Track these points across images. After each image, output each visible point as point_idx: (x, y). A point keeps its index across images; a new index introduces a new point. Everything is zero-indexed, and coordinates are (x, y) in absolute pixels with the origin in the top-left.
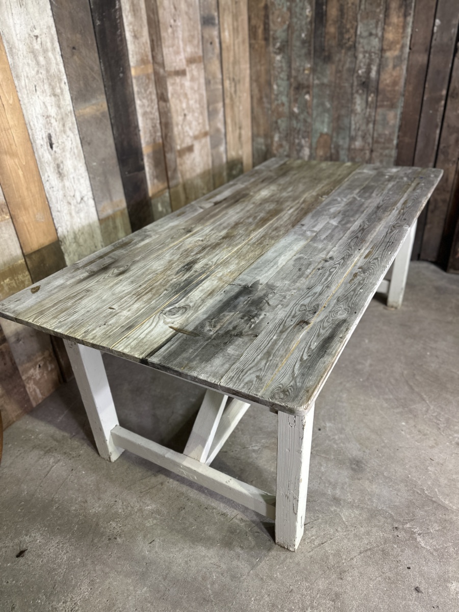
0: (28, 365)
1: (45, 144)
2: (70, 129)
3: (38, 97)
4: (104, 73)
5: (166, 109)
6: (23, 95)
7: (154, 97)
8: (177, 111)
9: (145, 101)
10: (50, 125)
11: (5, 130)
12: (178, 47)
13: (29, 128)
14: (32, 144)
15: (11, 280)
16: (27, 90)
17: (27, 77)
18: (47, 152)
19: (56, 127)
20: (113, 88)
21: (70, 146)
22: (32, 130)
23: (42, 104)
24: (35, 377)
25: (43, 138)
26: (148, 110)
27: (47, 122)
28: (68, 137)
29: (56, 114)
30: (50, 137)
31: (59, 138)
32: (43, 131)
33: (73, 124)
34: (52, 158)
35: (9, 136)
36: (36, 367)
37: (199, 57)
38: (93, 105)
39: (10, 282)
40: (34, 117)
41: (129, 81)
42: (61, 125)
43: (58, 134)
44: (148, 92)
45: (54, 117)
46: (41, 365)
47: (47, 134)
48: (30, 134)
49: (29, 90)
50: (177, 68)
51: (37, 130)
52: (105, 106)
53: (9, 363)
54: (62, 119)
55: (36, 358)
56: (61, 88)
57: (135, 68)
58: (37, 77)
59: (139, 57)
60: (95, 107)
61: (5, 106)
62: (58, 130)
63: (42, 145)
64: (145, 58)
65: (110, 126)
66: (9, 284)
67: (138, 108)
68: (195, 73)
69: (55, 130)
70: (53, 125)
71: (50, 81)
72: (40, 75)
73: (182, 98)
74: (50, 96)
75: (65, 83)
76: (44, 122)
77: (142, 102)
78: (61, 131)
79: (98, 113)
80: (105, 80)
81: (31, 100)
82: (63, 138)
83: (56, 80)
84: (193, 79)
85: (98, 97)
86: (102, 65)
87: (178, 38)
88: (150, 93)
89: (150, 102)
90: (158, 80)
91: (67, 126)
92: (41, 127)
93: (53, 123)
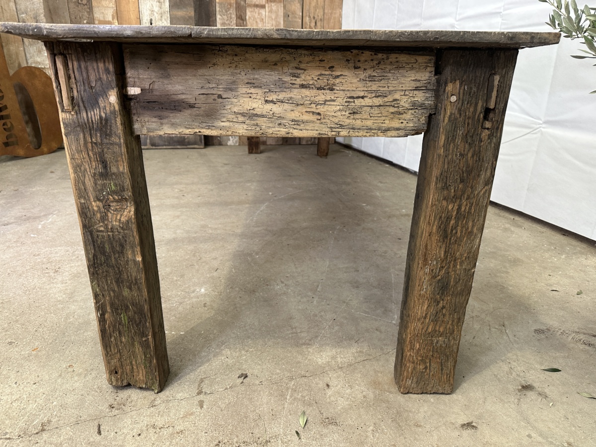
1: (148, 22)
2: (165, 20)
5: (242, 25)
7: (234, 16)
9: (225, 17)
10: (153, 15)
11: (127, 11)
13: (140, 13)
14: (140, 21)
20: (200, 6)
22: (142, 14)
23: (151, 5)
25: (147, 19)
26: (227, 22)
27: (152, 13)
28: (163, 23)
29: (158, 11)
30: (151, 20)
31: (157, 22)
32: (148, 17)
33: (167, 17)
35: (129, 15)
38: (184, 11)
40: (145, 10)
41: (214, 4)
42: (160, 16)
44: (228, 13)
45: (156, 12)
48: (141, 16)
50: (257, 3)
51: (145, 16)
52: (192, 14)
54: (161, 14)
60: (185, 13)
62: (157, 18)
63: (146, 22)
67: (218, 19)
68: (274, 8)
69: (155, 18)
73: (258, 20)
76: (150, 12)
77: (223, 17)
78: (159, 19)
79: (186, 16)
82: (160, 22)
84: (271, 11)
85: (188, 8)
88: (231, 14)
89: (229, 18)
90: (238, 7)
91: (164, 18)
92: (148, 15)
93: (155, 14)
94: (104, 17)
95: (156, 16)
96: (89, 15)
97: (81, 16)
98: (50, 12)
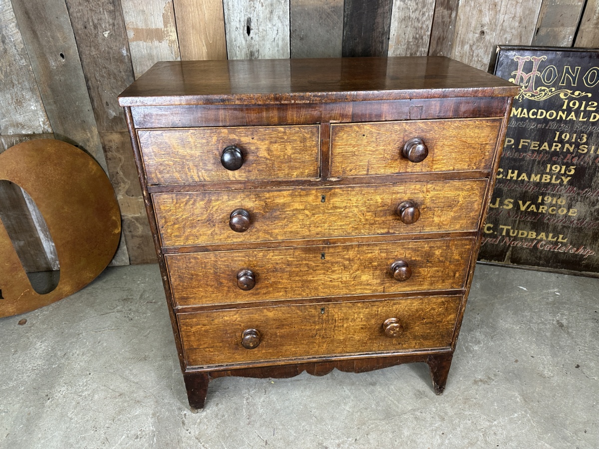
1: (242, 28)
2: (278, 18)
8: (468, 25)
9: (412, 4)
10: (253, 8)
11: (197, 5)
13: (226, 8)
14: (225, 24)
18: (242, 36)
19: (261, 12)
21: (274, 36)
22: (229, 10)
25: (240, 21)
27: (250, 4)
28: (274, 26)
30: (249, 21)
31: (260, 24)
32: (242, 14)
33: (284, 12)
34: (246, 43)
35: (200, 12)
42: (267, 11)
43: (260, 20)
45: (260, 1)
47: (246, 18)
48: (225, 14)
51: (235, 12)
54: (272, 5)
62: (261, 15)
63: (237, 28)
65: (340, 25)
67: (394, 10)
69: (258, 15)
70: (257, 9)
76: (247, 4)
77: (406, 4)
78: (265, 18)
79: (326, 7)
82: (267, 25)
91: (276, 13)
92: (241, 9)
93: (257, 7)
94: (146, 20)
96: (114, 19)
97: (96, 21)
98: (29, 18)
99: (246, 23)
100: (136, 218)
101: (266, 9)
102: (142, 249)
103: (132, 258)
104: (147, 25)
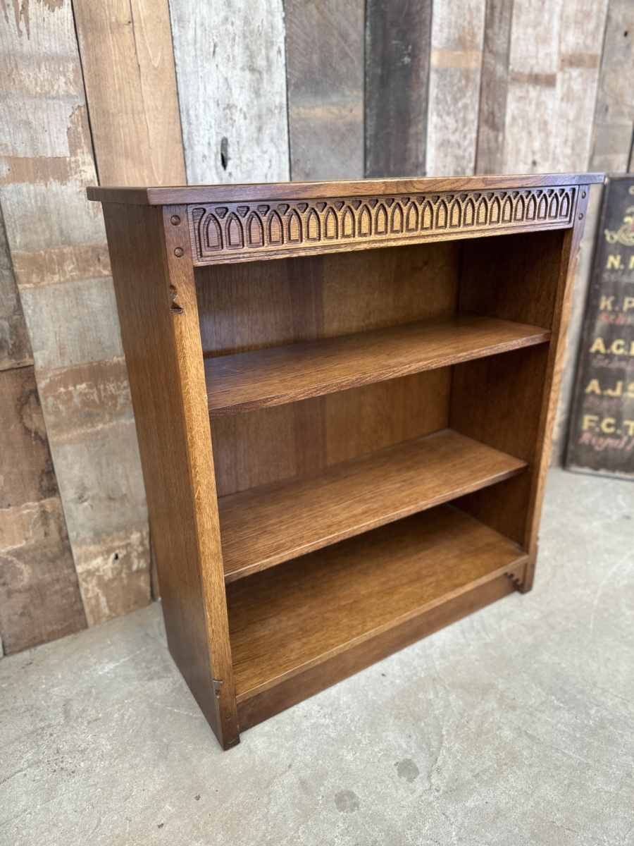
0: (92, 548)
1: (213, 156)
2: (272, 140)
3: (217, 66)
4: (369, 49)
5: (493, 145)
6: (185, 57)
7: (472, 116)
8: (518, 152)
9: (450, 121)
10: (230, 122)
11: (133, 113)
12: (548, 30)
13: (184, 119)
14: (184, 149)
15: (90, 387)
16: (196, 50)
17: (202, 25)
18: (214, 171)
19: (243, 129)
20: (384, 82)
21: (265, 171)
22: (190, 124)
23: (221, 80)
24: (101, 573)
25: (209, 144)
26: (453, 138)
27: (226, 115)
28: (265, 152)
29: (248, 106)
30: (224, 144)
31: (243, 150)
32: (213, 131)
33: (280, 131)
35: (139, 126)
36: (108, 558)
37: (593, 57)
38: (333, 104)
39: (87, 391)
40: (201, 102)
41: (423, 75)
42: (253, 127)
43: (243, 142)
44: (460, 105)
45: (241, 110)
46: (120, 556)
47: (220, 139)
48: (185, 131)
49: (201, 50)
50: (537, 70)
51: (201, 128)
52: (358, 111)
53: (55, 536)
54: (260, 117)
55: (113, 541)
56: (268, 59)
57: (440, 51)
58: (222, 29)
59: (454, 33)
60: (335, 110)
61: (142, 69)
62: (244, 135)
63: (204, 156)
64: (469, 38)
65: (360, 153)
66: (85, 395)
67: (430, 129)
68: (577, 86)
69: (239, 135)
70: (237, 124)
71: (248, 40)
72: (229, 27)
73: (534, 128)
74: (243, 69)
75: (279, 52)
76: (220, 114)
77: (444, 121)
78: (251, 139)
79: (340, 123)
80: (368, 62)
81: (200, 69)
82: (253, 152)
83: (263, 42)
84: (568, 97)
85: (347, 92)
86: (368, 32)
87: (551, 12)
88: (465, 107)
89: (460, 124)
90: (488, 85)
91: (268, 132)
92: (211, 123)
93: (237, 120)
95: (242, 128)
99: (219, 147)
100: (16, 552)
101: (251, 123)
102: (30, 616)
103: (8, 642)
104: (34, 149)
